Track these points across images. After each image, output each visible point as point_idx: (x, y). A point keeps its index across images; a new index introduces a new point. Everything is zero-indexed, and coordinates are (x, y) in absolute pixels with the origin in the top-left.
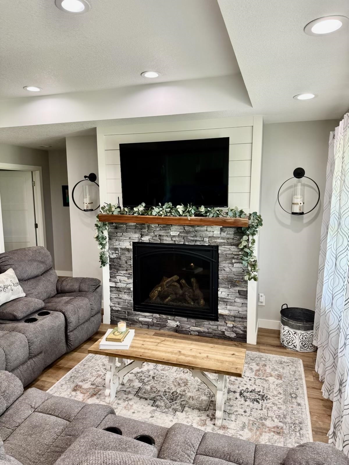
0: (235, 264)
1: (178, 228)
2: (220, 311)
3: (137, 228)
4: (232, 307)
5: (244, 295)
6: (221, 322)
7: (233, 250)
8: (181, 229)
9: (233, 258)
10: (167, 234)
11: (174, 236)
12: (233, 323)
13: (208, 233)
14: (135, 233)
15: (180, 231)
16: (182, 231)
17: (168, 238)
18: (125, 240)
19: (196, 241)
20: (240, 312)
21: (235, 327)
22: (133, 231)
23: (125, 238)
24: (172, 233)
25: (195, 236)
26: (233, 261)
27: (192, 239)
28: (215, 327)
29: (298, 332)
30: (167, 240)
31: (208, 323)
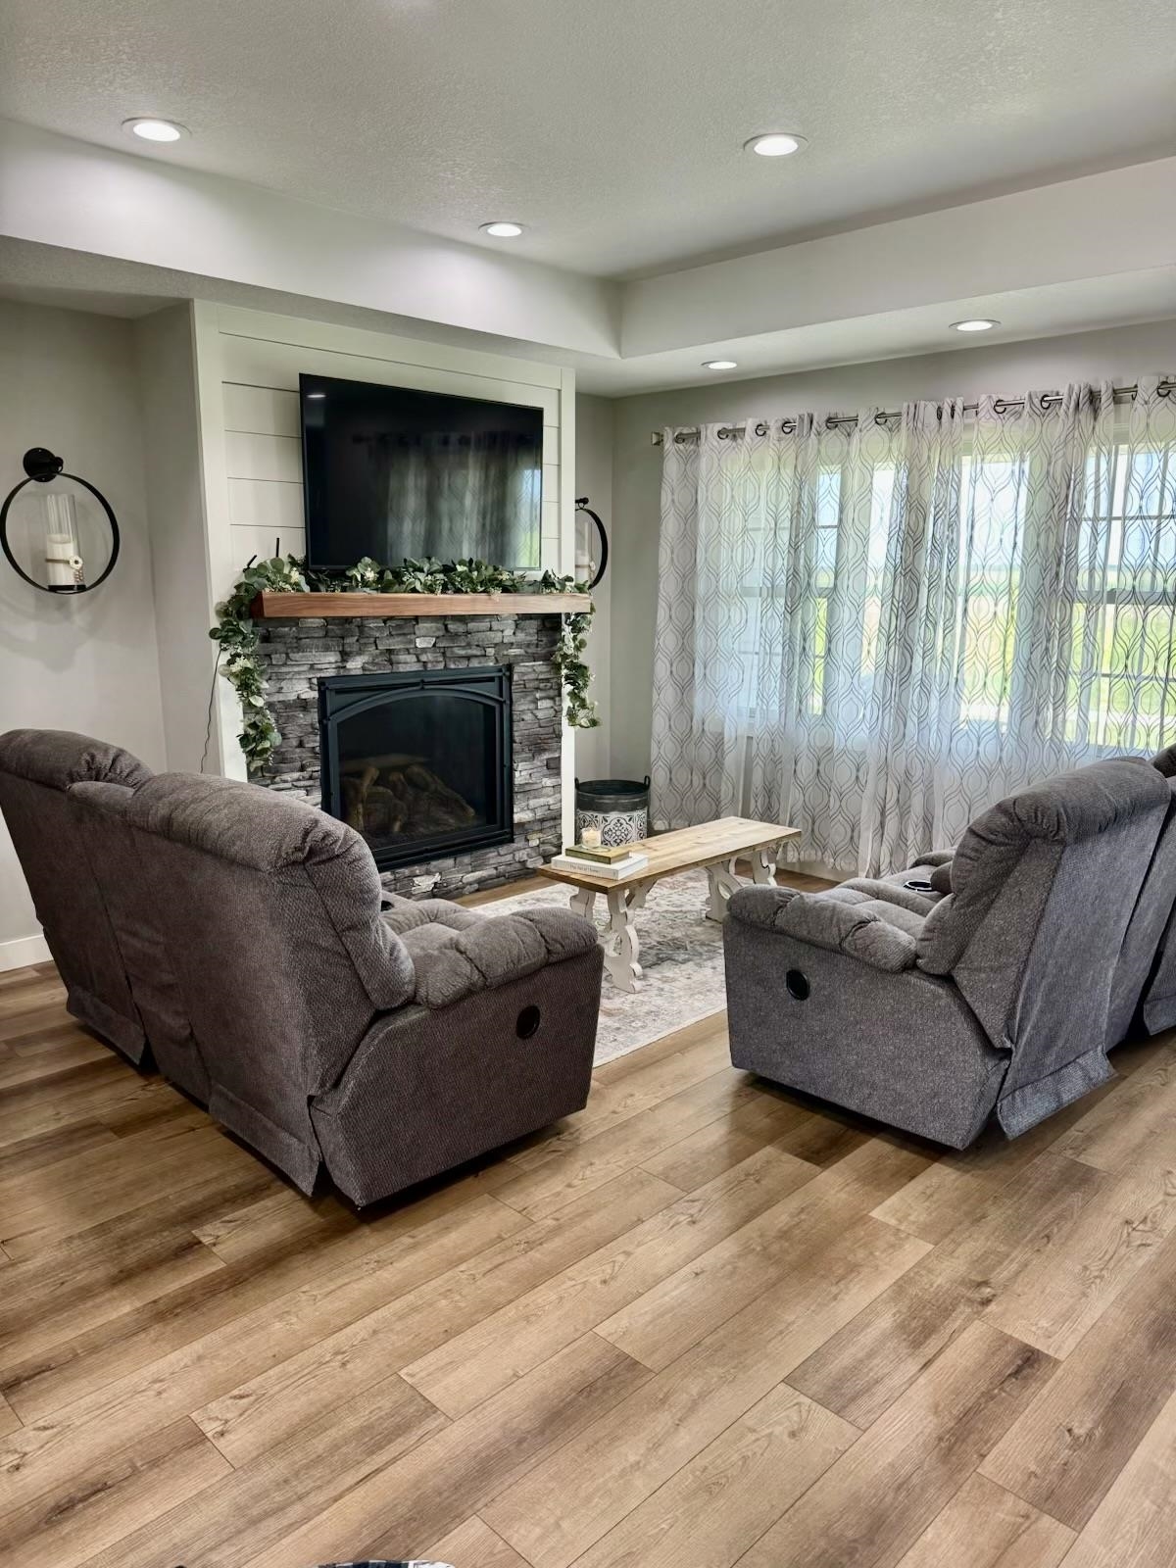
0: (539, 703)
1: (431, 627)
2: (517, 817)
3: (330, 634)
4: (537, 800)
5: (554, 767)
6: (519, 843)
7: (538, 669)
8: (438, 629)
9: (538, 689)
10: (408, 646)
11: (424, 650)
12: (541, 835)
13: (491, 634)
14: (327, 649)
15: (437, 634)
16: (441, 633)
17: (411, 656)
18: (299, 673)
19: (468, 658)
20: (551, 807)
21: (543, 843)
22: (320, 643)
23: (296, 669)
24: (420, 643)
25: (469, 645)
26: (538, 695)
27: (462, 652)
28: (509, 857)
29: (635, 814)
30: (408, 664)
31: (496, 853)
